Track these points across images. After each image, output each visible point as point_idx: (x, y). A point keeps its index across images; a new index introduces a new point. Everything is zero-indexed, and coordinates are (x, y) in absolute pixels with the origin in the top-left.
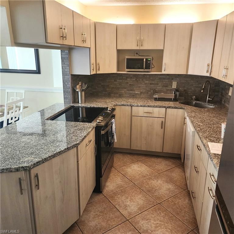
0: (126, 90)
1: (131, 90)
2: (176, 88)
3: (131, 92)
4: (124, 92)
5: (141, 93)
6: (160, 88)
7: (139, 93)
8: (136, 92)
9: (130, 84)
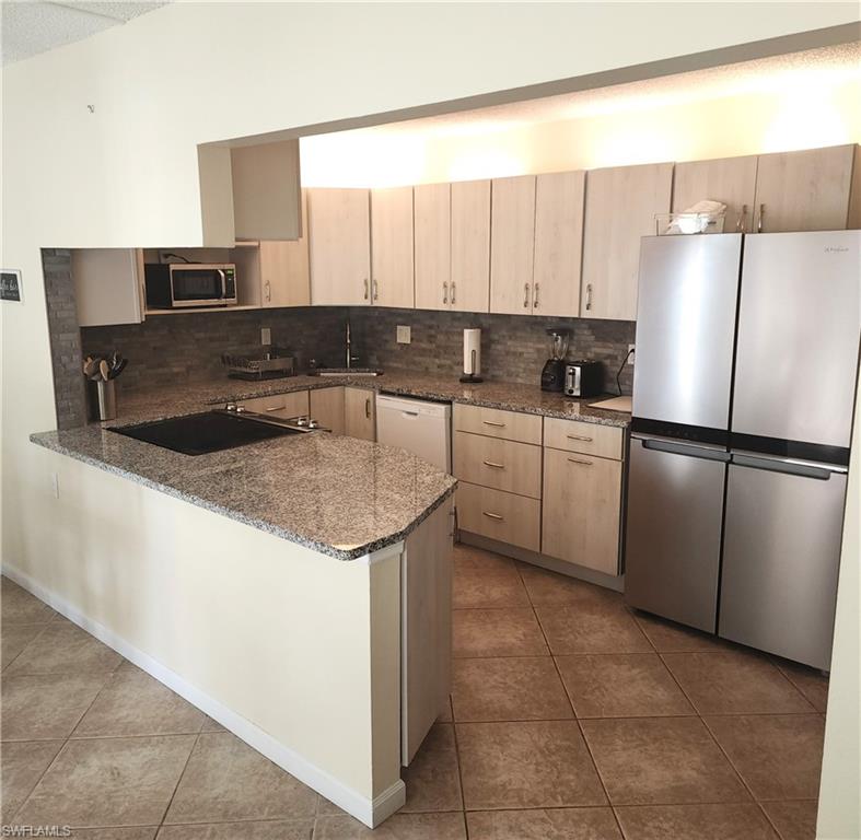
0: (144, 366)
1: (160, 366)
2: (269, 343)
3: (160, 370)
4: (137, 373)
5: (189, 368)
6: (235, 348)
7: (184, 369)
8: (176, 370)
9: (155, 348)
